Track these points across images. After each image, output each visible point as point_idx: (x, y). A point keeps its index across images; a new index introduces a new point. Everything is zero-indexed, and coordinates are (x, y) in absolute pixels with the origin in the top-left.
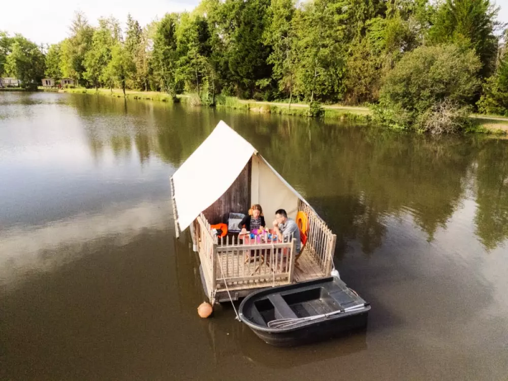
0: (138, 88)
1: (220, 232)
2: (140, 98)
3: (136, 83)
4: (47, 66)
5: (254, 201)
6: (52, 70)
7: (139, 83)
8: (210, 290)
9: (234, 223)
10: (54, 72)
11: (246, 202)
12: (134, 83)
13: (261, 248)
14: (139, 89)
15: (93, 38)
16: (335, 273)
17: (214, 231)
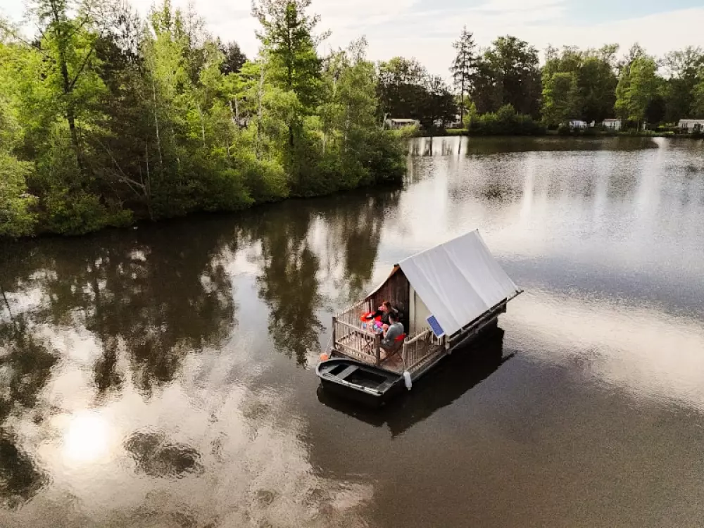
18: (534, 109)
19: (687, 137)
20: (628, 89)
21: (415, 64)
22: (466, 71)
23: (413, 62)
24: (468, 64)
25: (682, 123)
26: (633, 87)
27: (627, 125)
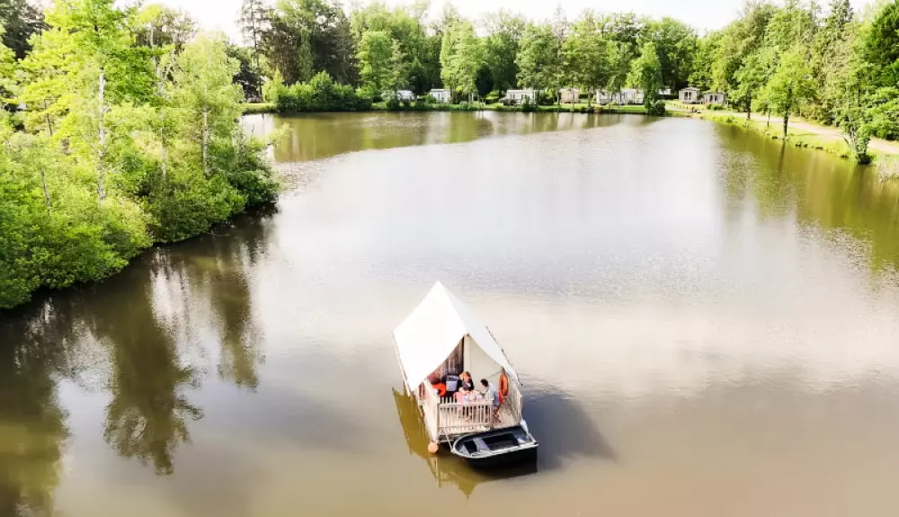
0: (821, 120)
1: (440, 392)
2: (806, 146)
3: (819, 111)
4: (695, 68)
5: (466, 369)
6: (701, 73)
7: (824, 110)
8: (434, 434)
9: (451, 385)
10: (703, 78)
11: (460, 367)
12: (816, 109)
13: (469, 406)
14: (822, 123)
15: (768, 28)
16: (523, 423)
17: (436, 391)
18: (353, 78)
19: (518, 110)
20: (454, 56)
21: (184, 14)
22: (256, 25)
23: (180, 10)
24: (258, 16)
25: (510, 94)
26: (459, 54)
27: (458, 97)
